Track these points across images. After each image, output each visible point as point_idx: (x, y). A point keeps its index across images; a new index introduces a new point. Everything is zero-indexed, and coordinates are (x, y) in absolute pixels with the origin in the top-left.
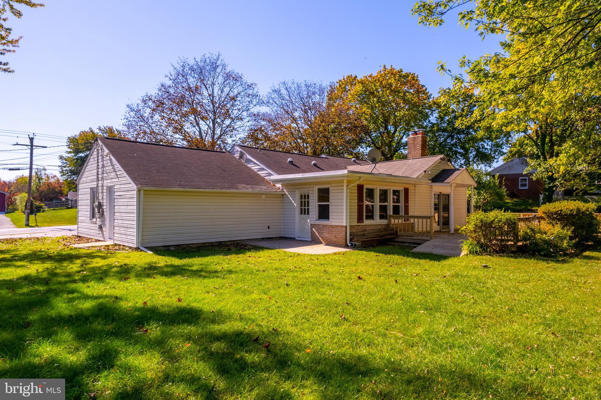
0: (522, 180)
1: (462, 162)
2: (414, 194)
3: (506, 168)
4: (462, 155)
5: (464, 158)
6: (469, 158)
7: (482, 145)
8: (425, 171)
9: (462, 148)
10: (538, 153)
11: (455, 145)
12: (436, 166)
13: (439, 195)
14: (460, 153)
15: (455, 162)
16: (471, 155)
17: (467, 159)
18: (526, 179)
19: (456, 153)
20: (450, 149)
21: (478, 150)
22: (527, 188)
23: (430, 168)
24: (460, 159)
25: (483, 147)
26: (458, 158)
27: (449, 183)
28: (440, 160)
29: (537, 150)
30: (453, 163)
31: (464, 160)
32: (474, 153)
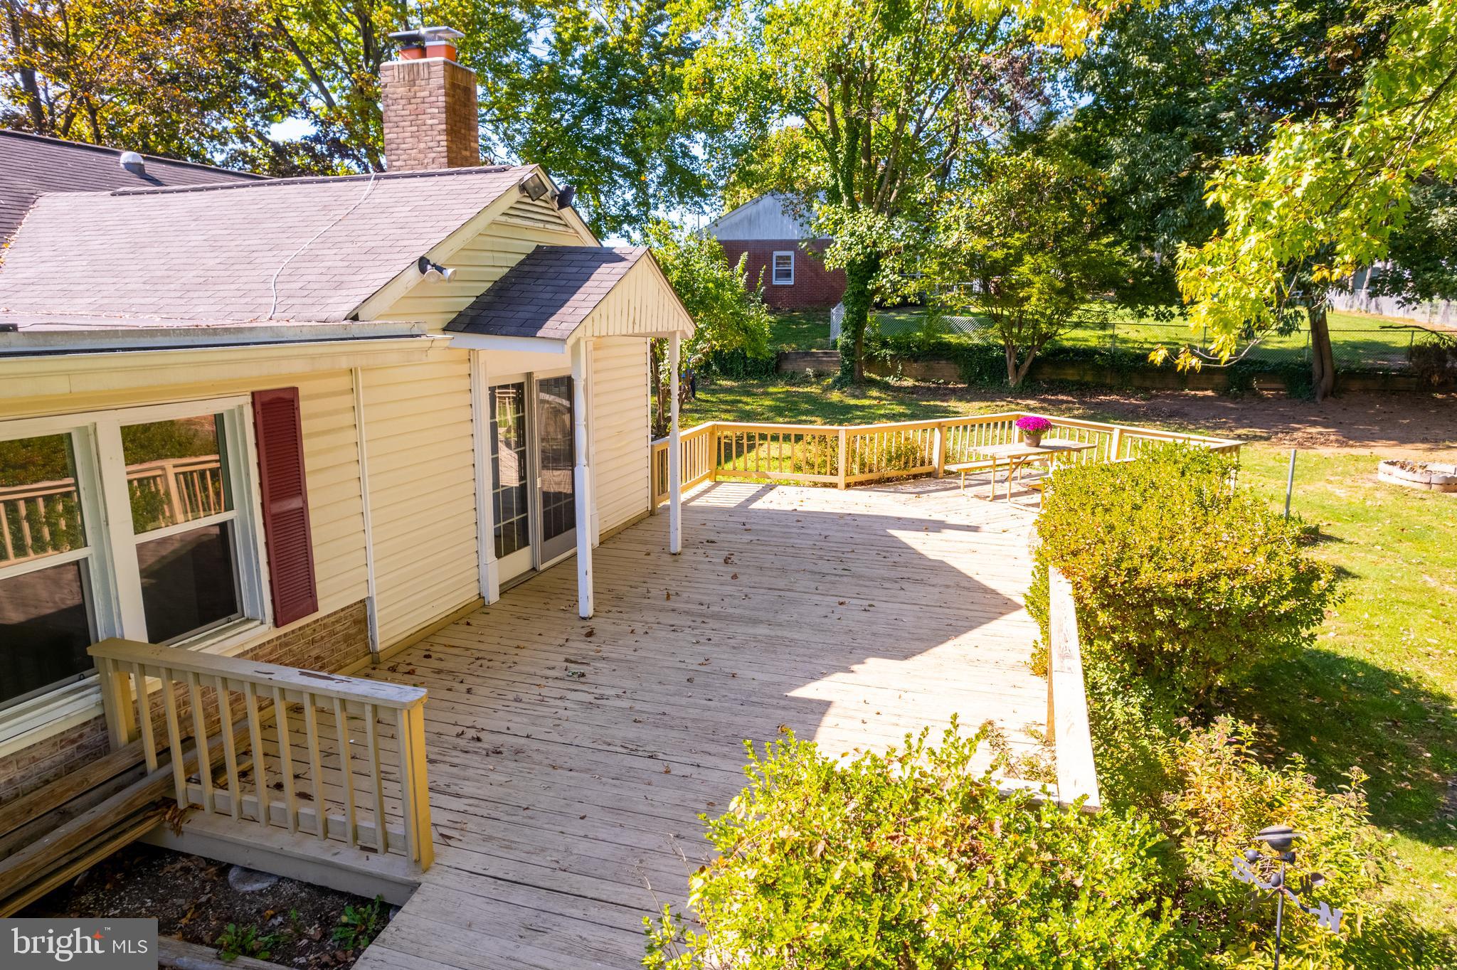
0: (779, 258)
1: (629, 196)
2: (348, 419)
3: (741, 221)
4: (627, 175)
5: (632, 185)
6: (647, 186)
7: (682, 145)
8: (423, 263)
9: (628, 151)
10: (836, 185)
11: (604, 140)
12: (495, 231)
13: (519, 387)
14: (620, 167)
15: (608, 194)
16: (652, 177)
17: (642, 187)
18: (788, 258)
19: (610, 165)
20: (593, 152)
21: (670, 163)
22: (791, 283)
23: (457, 243)
24: (621, 187)
25: (686, 154)
26: (616, 182)
27: (564, 341)
28: (516, 195)
29: (834, 176)
30: (602, 198)
31: (634, 191)
32: (661, 170)
